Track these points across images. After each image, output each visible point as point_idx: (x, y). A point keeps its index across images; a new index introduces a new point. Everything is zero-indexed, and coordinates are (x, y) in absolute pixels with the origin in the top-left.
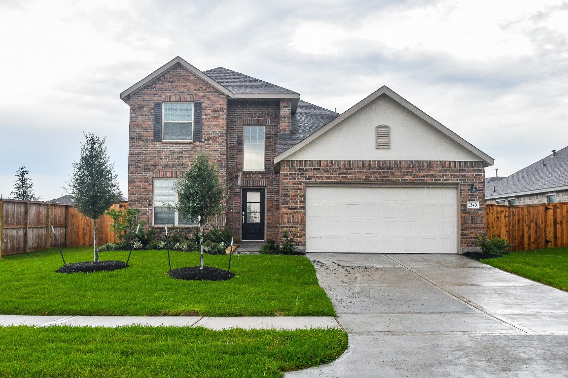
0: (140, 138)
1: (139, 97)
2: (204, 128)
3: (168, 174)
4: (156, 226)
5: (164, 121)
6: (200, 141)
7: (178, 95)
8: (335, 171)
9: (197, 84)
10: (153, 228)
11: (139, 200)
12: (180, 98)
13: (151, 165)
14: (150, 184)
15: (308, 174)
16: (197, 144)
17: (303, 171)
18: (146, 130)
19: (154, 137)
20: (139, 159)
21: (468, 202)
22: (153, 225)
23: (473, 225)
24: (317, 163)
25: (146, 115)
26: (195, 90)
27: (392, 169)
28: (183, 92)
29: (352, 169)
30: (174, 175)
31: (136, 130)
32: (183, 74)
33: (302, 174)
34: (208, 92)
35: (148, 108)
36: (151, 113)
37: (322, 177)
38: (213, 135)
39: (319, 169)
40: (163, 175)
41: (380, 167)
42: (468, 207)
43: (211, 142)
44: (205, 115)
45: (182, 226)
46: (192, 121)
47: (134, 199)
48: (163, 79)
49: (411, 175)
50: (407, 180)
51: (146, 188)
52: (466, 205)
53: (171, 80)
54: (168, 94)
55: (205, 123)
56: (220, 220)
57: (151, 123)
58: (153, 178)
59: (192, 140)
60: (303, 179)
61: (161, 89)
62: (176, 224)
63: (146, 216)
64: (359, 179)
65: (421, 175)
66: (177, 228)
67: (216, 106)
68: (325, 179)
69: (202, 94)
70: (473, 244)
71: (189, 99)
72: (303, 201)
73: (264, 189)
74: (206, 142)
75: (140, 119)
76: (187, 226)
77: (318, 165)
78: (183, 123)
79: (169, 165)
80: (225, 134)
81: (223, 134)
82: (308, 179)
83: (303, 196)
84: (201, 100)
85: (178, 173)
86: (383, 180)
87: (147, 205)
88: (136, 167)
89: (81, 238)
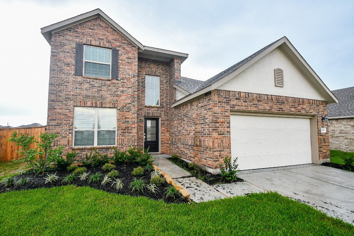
0: (61, 71)
1: (61, 36)
2: (121, 70)
3: (89, 104)
4: (76, 147)
5: (84, 60)
6: (117, 80)
7: (98, 41)
8: (251, 102)
9: (114, 35)
10: (73, 149)
11: (58, 125)
12: (100, 43)
13: (72, 95)
14: (70, 112)
15: (232, 103)
16: (114, 81)
17: (228, 101)
18: (68, 65)
19: (76, 72)
20: (60, 89)
21: (321, 128)
22: (73, 147)
23: (324, 144)
24: (238, 94)
25: (68, 52)
26: (113, 40)
27: (284, 103)
28: (102, 39)
29: (261, 101)
30: (94, 105)
31: (58, 63)
32: (102, 25)
33: (228, 103)
34: (123, 43)
35: (70, 46)
36: (73, 51)
37: (242, 106)
38: (127, 76)
39: (240, 99)
40: (84, 104)
41: (278, 101)
42: (322, 132)
43: (125, 81)
44: (121, 60)
45: (101, 146)
46: (110, 63)
47: (54, 124)
48: (85, 26)
49: (294, 108)
50: (292, 111)
51: (66, 115)
52: (320, 130)
53: (92, 28)
54: (89, 39)
55: (121, 66)
56: (133, 141)
57: (72, 60)
58: (74, 106)
59: (110, 78)
60: (228, 107)
61: (83, 33)
62: (96, 145)
63: (66, 139)
64: (265, 109)
65: (299, 108)
66: (97, 148)
67: (130, 55)
68: (244, 108)
69: (118, 44)
70: (325, 157)
71: (107, 46)
72: (229, 127)
73: (158, 118)
74: (122, 81)
75: (62, 55)
76: (105, 146)
77: (238, 96)
78: (102, 64)
79: (90, 96)
80: (136, 76)
81: (135, 76)
82: (233, 107)
83: (229, 123)
84: (117, 48)
85: (98, 103)
86: (280, 111)
87: (67, 130)
88: (56, 96)
89: (9, 155)
